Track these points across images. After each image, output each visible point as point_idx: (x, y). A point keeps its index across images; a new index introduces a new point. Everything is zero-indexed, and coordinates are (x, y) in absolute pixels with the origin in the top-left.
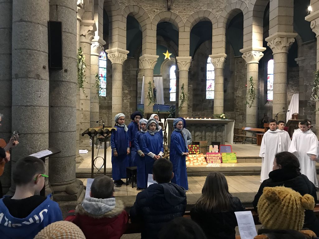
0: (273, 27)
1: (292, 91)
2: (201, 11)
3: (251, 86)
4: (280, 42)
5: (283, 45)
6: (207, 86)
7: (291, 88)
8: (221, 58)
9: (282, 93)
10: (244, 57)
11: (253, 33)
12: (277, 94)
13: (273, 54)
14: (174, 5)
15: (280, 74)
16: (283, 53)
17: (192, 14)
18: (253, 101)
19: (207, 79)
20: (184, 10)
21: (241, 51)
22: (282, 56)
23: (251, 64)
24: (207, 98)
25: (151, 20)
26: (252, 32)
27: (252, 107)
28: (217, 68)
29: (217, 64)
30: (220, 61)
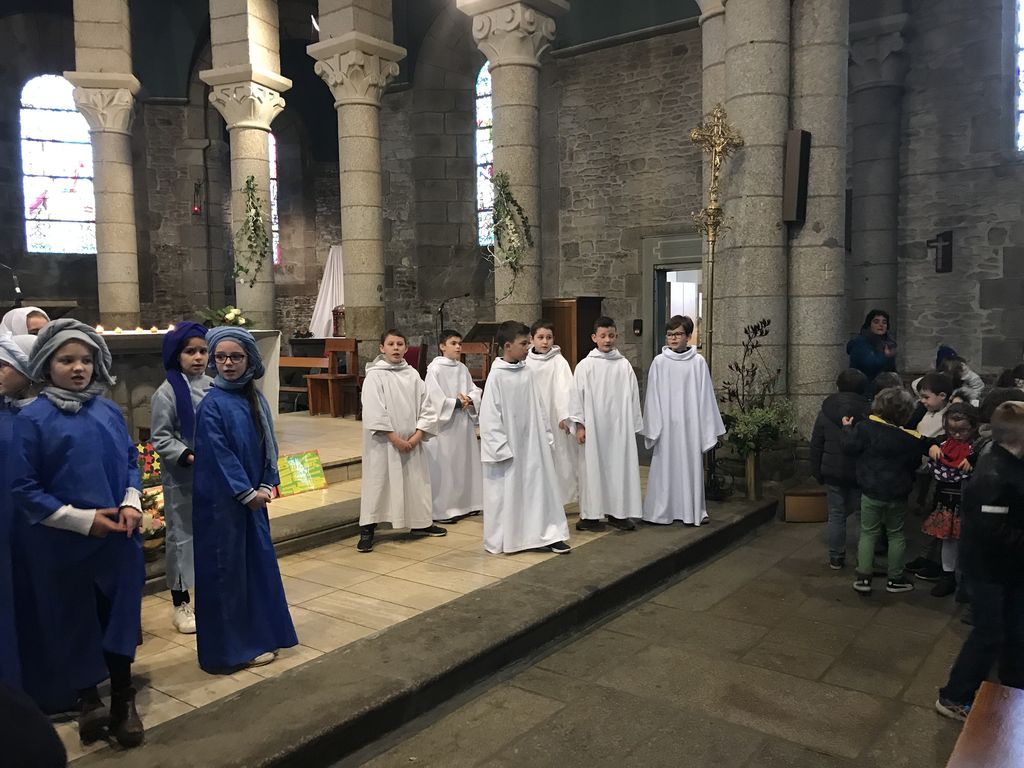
0: (334, 11)
1: (326, 237)
3: (253, 211)
4: (362, 67)
5: (369, 79)
6: (28, 203)
7: (322, 227)
8: (119, 93)
9: (374, 240)
10: (218, 100)
11: (251, 20)
12: (358, 242)
13: (335, 105)
15: (365, 174)
16: (369, 104)
18: (260, 264)
19: (26, 169)
21: (204, 75)
22: (366, 117)
23: (248, 131)
24: (31, 249)
26: (246, 13)
27: (257, 286)
28: (102, 130)
29: (105, 112)
30: (115, 102)
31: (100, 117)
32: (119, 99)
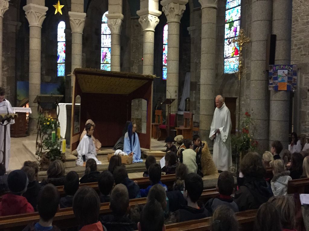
10: (141, 21)
13: (167, 22)
16: (176, 22)
21: (138, 12)
23: (148, 32)
28: (113, 33)
29: (114, 27)
30: (116, 24)
31: (113, 29)
32: (118, 23)
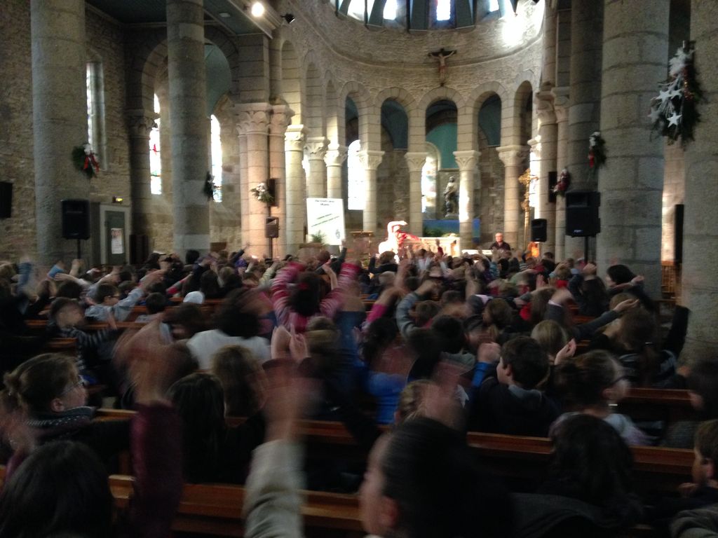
2: (488, 83)
14: (451, 77)
17: (475, 87)
20: (466, 82)
25: (418, 104)
